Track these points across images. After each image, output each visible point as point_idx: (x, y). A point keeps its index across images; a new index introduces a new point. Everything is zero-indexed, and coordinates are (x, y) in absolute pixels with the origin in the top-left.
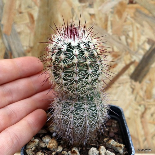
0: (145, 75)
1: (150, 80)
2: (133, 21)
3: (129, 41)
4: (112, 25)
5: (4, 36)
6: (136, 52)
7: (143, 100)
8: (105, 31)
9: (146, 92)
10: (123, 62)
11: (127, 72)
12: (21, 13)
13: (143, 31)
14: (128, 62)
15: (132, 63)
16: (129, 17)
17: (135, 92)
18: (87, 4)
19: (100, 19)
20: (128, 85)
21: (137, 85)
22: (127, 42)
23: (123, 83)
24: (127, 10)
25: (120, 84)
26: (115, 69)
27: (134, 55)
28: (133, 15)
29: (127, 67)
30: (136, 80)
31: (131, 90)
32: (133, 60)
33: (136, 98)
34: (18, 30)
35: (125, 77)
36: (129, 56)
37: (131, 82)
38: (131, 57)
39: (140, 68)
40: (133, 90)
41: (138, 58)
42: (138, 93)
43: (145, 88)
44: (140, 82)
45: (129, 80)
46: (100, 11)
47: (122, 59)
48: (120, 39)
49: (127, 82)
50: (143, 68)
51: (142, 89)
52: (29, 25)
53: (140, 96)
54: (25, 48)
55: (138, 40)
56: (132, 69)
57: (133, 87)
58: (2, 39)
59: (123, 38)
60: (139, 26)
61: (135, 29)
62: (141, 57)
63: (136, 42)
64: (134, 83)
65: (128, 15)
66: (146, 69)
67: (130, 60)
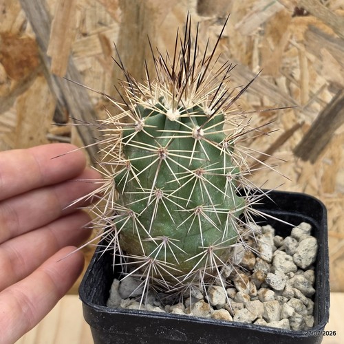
0: (323, 149)
1: (332, 158)
2: (303, 49)
3: (294, 86)
4: (260, 56)
5: (53, 80)
6: (307, 107)
7: (319, 194)
8: (247, 68)
9: (323, 179)
10: (282, 125)
11: (287, 144)
12: (85, 35)
13: (321, 67)
14: (290, 126)
15: (298, 127)
16: (294, 41)
17: (303, 180)
18: (214, 17)
19: (239, 45)
20: (289, 169)
21: (307, 166)
22: (289, 89)
23: (280, 165)
24: (291, 27)
26: (265, 139)
28: (301, 37)
29: (288, 135)
30: (305, 158)
31: (295, 176)
32: (300, 121)
34: (81, 68)
35: (285, 152)
36: (292, 114)
37: (296, 162)
38: (297, 116)
39: (312, 136)
40: (299, 176)
41: (309, 119)
42: (308, 182)
43: (321, 173)
44: (313, 162)
45: (292, 159)
46: (238, 29)
47: (279, 121)
48: (276, 84)
50: (319, 136)
51: (316, 174)
52: (102, 57)
54: (95, 101)
55: (311, 85)
56: (298, 138)
57: (299, 170)
58: (50, 84)
59: (282, 81)
60: (312, 58)
61: (306, 63)
62: (315, 116)
63: (307, 89)
64: (301, 163)
65: (291, 37)
66: (324, 137)
67: (294, 121)
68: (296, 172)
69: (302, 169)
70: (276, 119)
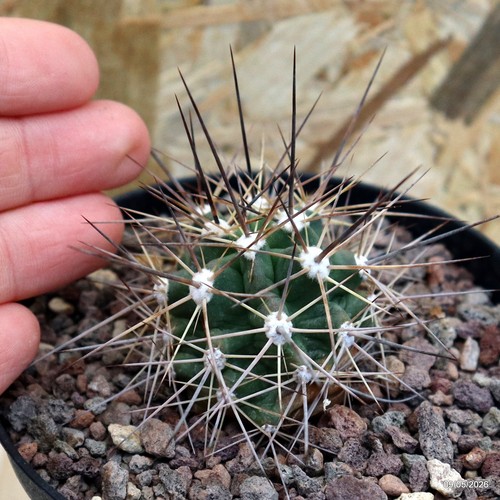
0: (489, 95)
6: (458, 4)
7: (478, 187)
9: (489, 157)
10: (404, 43)
11: (416, 83)
14: (422, 44)
15: (438, 47)
17: (447, 158)
20: (419, 134)
21: (456, 130)
23: (400, 127)
25: (385, 128)
26: (367, 73)
27: (447, 13)
29: (417, 64)
30: (451, 113)
31: (430, 151)
32: (442, 34)
33: (448, 181)
35: (410, 101)
36: (425, 19)
37: (432, 122)
38: (437, 22)
39: (469, 66)
40: (440, 150)
41: (462, 29)
42: (455, 163)
43: (485, 144)
44: (469, 121)
45: (426, 115)
47: (397, 34)
49: (414, 123)
50: (482, 67)
53: (467, 175)
56: (438, 70)
57: (439, 139)
62: (476, 23)
64: (443, 124)
67: (431, 33)
68: (432, 142)
69: (446, 136)
70: (393, 28)
